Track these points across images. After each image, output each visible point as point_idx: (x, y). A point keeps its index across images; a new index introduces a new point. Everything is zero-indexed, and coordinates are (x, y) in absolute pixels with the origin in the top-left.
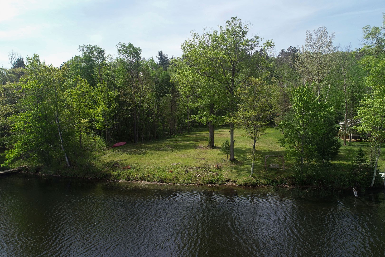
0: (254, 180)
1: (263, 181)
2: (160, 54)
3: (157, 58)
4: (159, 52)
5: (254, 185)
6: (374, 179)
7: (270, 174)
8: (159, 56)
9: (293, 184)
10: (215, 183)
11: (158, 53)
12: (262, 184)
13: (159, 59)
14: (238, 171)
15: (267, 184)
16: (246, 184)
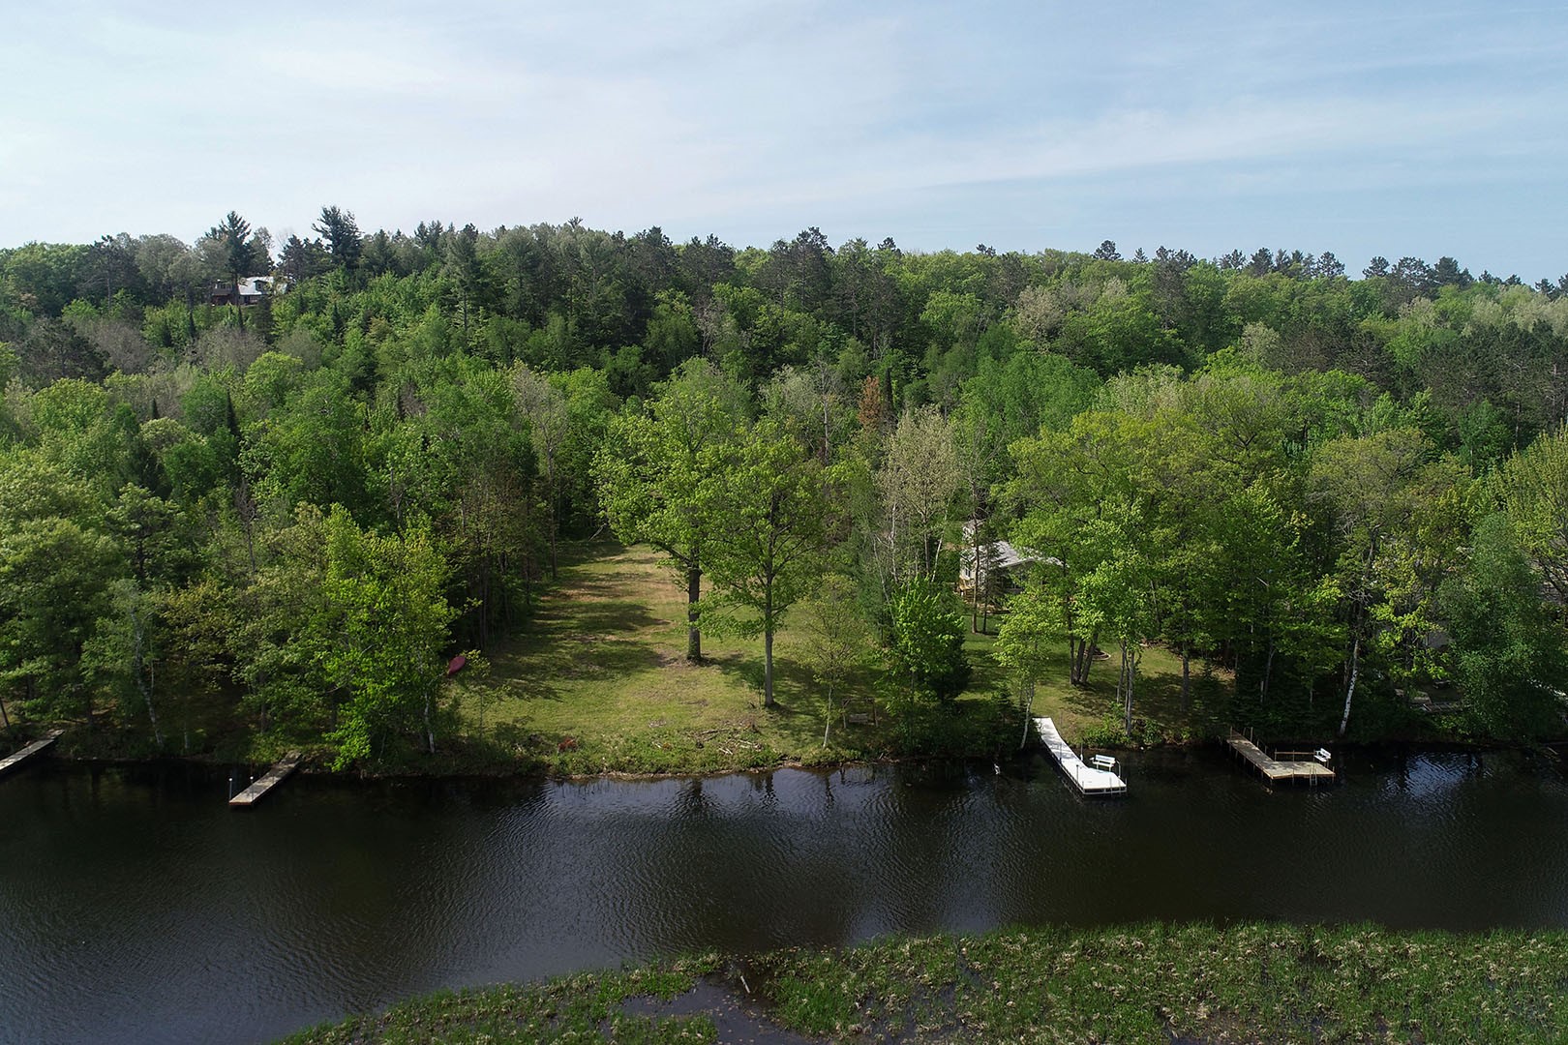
0: (832, 755)
1: (846, 753)
2: (332, 217)
4: (325, 211)
5: (834, 764)
6: (1025, 737)
7: (855, 736)
8: (327, 226)
9: (898, 754)
11: (320, 214)
13: (326, 235)
14: (792, 734)
15: (854, 758)
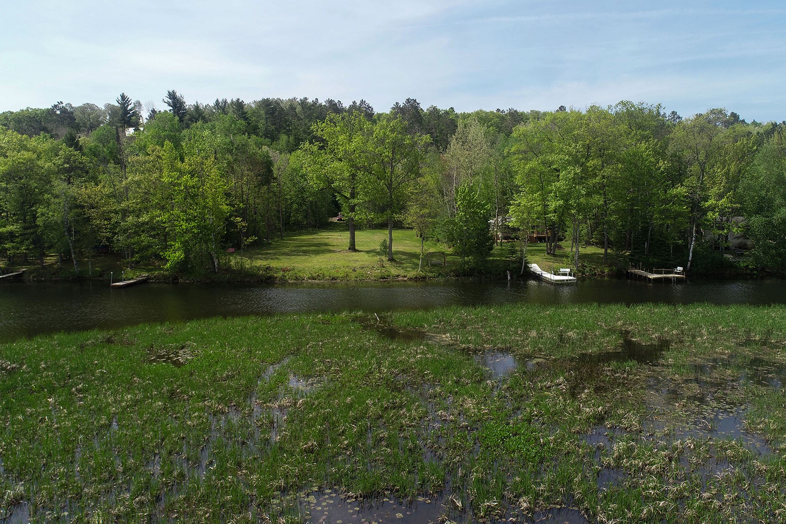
0: (423, 274)
1: (431, 275)
2: (172, 96)
3: (165, 102)
4: (169, 92)
5: (424, 278)
6: (523, 267)
7: (435, 269)
8: (170, 100)
9: (457, 276)
10: (387, 278)
11: (166, 94)
12: (431, 277)
13: (169, 105)
14: (402, 269)
15: (435, 277)
16: (416, 277)
